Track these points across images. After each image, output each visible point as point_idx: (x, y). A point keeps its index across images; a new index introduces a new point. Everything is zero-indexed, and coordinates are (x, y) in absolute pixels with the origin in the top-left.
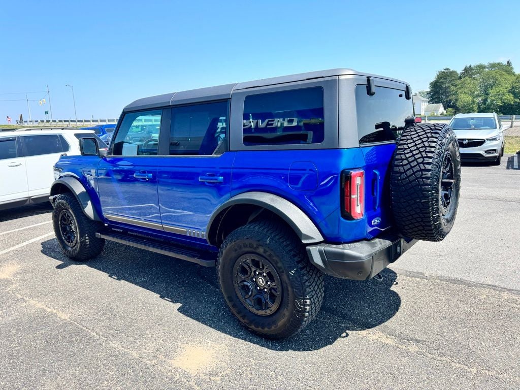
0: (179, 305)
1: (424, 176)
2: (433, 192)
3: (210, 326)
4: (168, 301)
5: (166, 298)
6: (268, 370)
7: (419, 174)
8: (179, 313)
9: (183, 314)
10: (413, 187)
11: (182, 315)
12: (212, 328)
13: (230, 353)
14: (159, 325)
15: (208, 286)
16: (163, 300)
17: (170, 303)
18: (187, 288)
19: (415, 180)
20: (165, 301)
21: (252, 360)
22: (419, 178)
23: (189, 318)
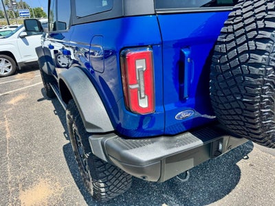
1: (252, 61)
2: (265, 88)
7: (243, 58)
10: (233, 77)
17: (65, 139)
19: (238, 66)
22: (244, 63)
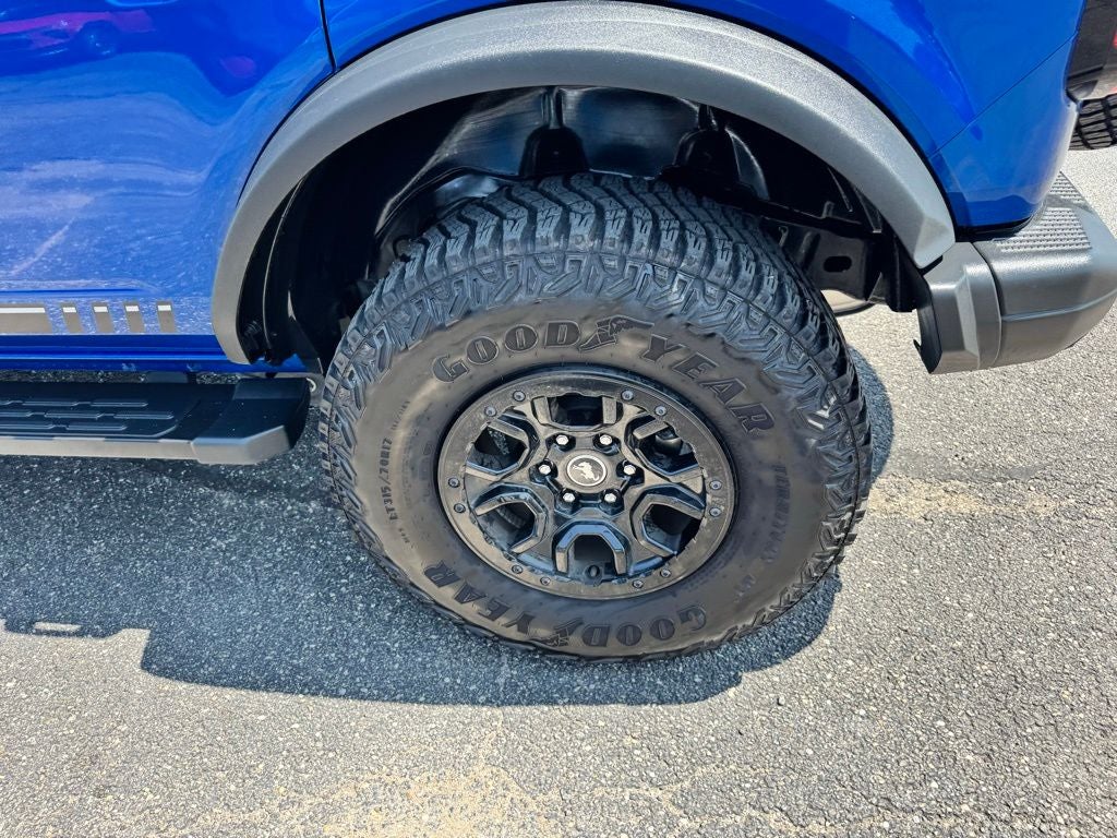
0: (135, 640)
3: (356, 694)
4: (64, 634)
5: (40, 626)
6: (748, 811)
8: (167, 685)
9: (184, 678)
11: (182, 686)
12: (370, 697)
13: (541, 797)
14: (99, 794)
15: (204, 498)
16: (31, 639)
17: (80, 643)
18: (114, 540)
20: (51, 640)
21: (654, 793)
23: (230, 694)
